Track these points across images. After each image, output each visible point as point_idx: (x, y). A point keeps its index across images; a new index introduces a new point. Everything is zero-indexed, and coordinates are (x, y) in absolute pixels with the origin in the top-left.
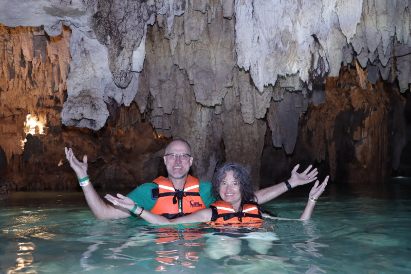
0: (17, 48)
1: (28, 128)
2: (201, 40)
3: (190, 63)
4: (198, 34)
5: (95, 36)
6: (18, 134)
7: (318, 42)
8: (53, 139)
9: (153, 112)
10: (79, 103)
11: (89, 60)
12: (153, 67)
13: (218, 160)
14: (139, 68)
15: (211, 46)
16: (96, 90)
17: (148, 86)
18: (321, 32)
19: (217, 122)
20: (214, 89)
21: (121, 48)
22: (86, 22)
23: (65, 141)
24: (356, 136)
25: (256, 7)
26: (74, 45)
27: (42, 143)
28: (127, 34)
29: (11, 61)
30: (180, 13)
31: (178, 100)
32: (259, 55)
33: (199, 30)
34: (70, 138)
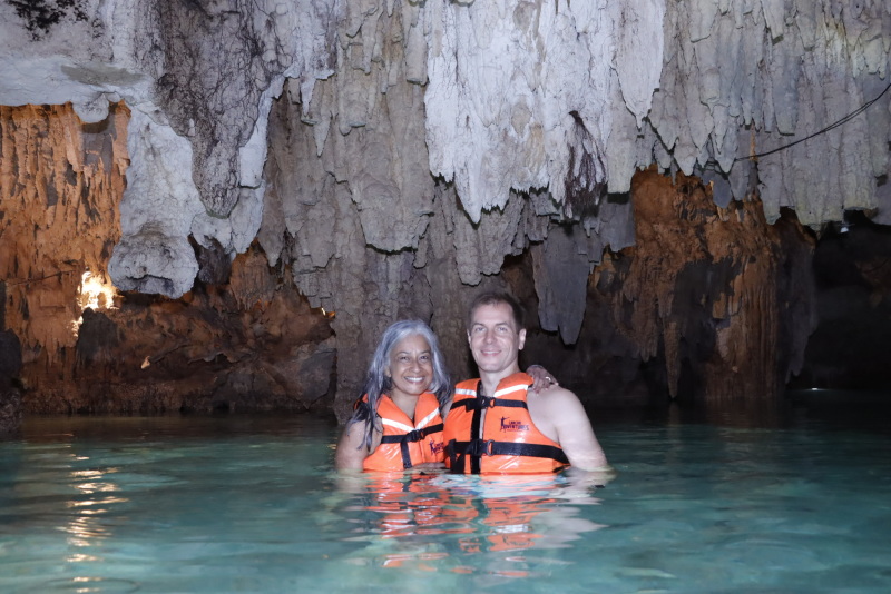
0: (60, 149)
1: (87, 297)
2: (372, 126)
3: (355, 170)
4: (363, 114)
5: (166, 122)
6: (67, 309)
7: (583, 126)
8: (134, 319)
9: (296, 264)
10: (139, 248)
11: (159, 164)
12: (288, 178)
14: (254, 180)
15: (392, 136)
16: (173, 221)
17: (281, 215)
18: (587, 107)
19: (422, 283)
20: (399, 218)
21: (215, 142)
22: (145, 94)
23: (156, 321)
24: (717, 310)
25: (462, 60)
26: (133, 138)
27: (115, 325)
28: (225, 116)
29: (49, 173)
30: (326, 73)
31: (340, 240)
32: (468, 150)
33: (366, 105)
34: (164, 316)
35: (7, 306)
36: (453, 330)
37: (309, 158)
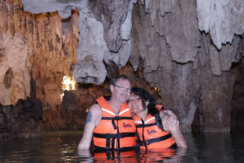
0: (54, 29)
1: (65, 86)
2: (174, 12)
3: (167, 31)
4: (170, 7)
5: (93, 16)
6: (58, 90)
8: (83, 93)
9: (144, 70)
10: (84, 66)
11: (90, 32)
12: (141, 36)
13: (197, 105)
14: (127, 37)
15: (182, 15)
16: (97, 55)
17: (138, 51)
19: (196, 75)
20: (186, 49)
21: (112, 23)
22: (85, 5)
23: (91, 94)
26: (81, 23)
27: (76, 96)
28: (115, 12)
29: (50, 39)
31: (162, 60)
32: (215, 19)
33: (171, 4)
34: (94, 92)
35: (37, 90)
36: (210, 94)
37: (149, 27)
